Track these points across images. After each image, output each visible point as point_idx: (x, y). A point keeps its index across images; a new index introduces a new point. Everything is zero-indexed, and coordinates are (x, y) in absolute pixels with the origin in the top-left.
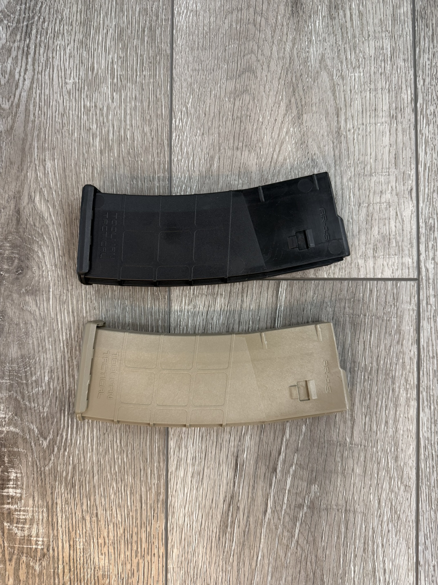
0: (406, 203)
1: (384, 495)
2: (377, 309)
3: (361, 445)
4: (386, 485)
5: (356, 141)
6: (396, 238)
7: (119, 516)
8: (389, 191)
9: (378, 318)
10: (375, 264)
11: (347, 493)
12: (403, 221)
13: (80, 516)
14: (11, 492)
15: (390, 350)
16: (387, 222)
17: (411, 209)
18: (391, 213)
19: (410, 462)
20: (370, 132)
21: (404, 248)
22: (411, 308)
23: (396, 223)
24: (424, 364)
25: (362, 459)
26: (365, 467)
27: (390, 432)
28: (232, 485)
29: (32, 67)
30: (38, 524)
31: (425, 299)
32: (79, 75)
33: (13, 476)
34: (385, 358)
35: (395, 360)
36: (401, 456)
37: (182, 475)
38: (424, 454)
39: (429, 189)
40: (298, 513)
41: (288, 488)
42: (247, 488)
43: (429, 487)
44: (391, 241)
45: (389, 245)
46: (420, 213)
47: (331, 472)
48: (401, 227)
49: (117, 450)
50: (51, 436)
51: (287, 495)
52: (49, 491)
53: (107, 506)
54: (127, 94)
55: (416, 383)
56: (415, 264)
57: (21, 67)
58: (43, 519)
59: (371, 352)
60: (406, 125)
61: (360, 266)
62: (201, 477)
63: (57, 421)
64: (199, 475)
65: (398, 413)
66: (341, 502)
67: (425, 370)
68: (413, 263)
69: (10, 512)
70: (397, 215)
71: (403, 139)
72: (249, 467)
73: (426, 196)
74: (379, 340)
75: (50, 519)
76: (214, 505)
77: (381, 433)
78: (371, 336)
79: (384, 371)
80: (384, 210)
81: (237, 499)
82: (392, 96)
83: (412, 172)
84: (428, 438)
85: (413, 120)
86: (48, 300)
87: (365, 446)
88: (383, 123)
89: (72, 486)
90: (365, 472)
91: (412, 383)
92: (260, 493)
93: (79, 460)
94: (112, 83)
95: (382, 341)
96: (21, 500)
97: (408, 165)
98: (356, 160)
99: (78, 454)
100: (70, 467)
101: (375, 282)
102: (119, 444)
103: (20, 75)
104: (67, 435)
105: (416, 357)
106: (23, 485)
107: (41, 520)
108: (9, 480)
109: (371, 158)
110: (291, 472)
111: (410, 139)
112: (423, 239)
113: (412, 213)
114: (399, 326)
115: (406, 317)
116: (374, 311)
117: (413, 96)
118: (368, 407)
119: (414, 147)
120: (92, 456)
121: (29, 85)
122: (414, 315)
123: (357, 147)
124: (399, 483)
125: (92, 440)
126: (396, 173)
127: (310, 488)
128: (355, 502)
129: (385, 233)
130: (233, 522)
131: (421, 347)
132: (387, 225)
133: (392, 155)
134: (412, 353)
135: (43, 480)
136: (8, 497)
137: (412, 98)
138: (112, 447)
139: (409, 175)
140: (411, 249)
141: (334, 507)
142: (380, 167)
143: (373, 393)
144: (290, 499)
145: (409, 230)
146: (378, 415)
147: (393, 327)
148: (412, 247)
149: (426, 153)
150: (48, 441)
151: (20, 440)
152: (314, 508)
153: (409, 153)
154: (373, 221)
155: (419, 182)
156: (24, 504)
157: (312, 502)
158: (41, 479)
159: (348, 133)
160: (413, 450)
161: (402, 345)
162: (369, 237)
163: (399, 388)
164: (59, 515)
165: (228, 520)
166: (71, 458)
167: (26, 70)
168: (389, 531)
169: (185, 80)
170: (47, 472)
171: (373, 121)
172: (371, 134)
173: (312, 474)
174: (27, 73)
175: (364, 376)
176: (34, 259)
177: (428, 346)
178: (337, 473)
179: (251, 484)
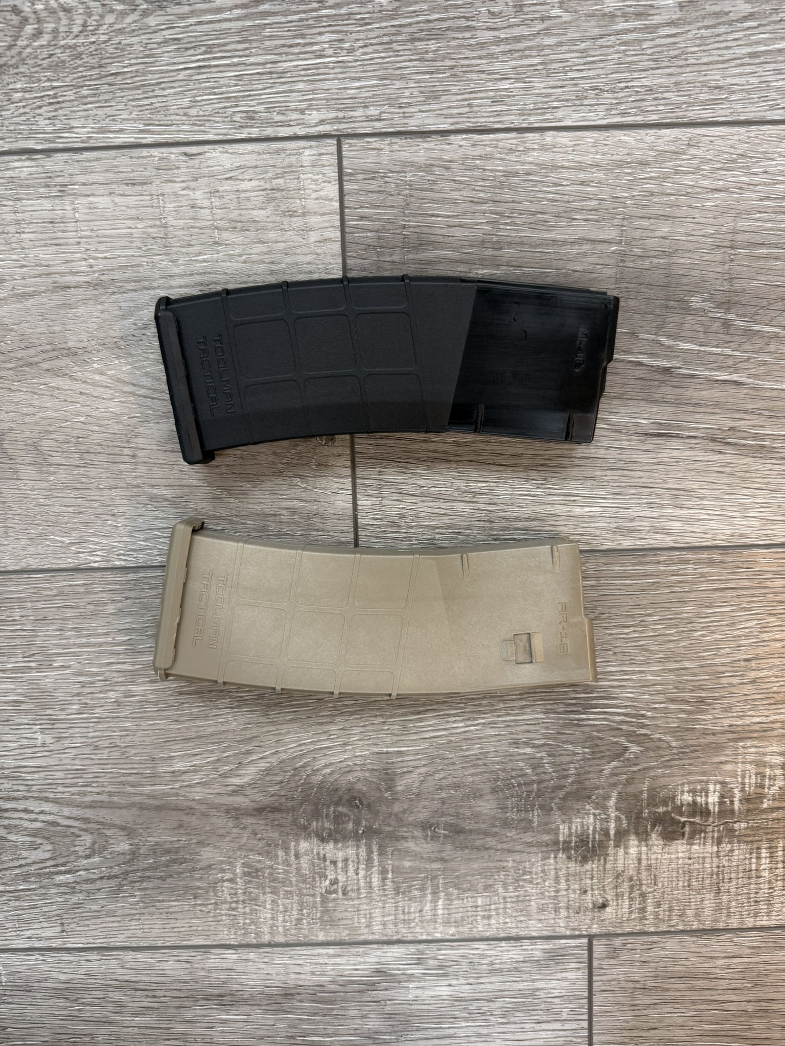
0: (210, 163)
1: (705, 183)
2: (392, 206)
3: (623, 226)
4: (688, 180)
5: (107, 255)
6: (271, 178)
7: (748, 625)
8: (191, 193)
9: (408, 204)
10: (315, 213)
11: (702, 246)
12: (239, 167)
13: (749, 687)
14: (713, 799)
15: (460, 182)
16: (243, 195)
17: (218, 154)
18: (228, 188)
19: (649, 139)
20: (92, 230)
21: (286, 163)
22: (387, 148)
23: (244, 180)
24: (483, 121)
25: (645, 223)
26: (658, 217)
27: (600, 175)
28: (693, 441)
29: (21, 802)
30: (764, 754)
31: (370, 124)
32: (28, 724)
33: (687, 798)
34: (474, 190)
35: (476, 173)
36: (638, 155)
37: (678, 524)
38: (635, 115)
39: (183, 124)
40: (738, 328)
41: (697, 348)
42: (698, 416)
43: (690, 104)
44: (275, 187)
45: (283, 190)
46: (225, 138)
47: (668, 275)
48: (251, 171)
49: (641, 632)
50: (622, 740)
51: (708, 349)
52: (711, 739)
53: (733, 644)
54: (55, 644)
55: (514, 135)
56: (313, 143)
57: (21, 819)
58: (756, 747)
59: (465, 213)
60: (74, 169)
61: (321, 239)
62: (682, 493)
63: (597, 731)
64: (678, 496)
65: (567, 164)
66: (718, 255)
67: (492, 119)
68: (311, 147)
69: (746, 800)
70: (230, 178)
71: (100, 172)
72: (662, 414)
73: (196, 128)
74: (443, 201)
75: (756, 735)
76: (727, 469)
77: (601, 192)
78: (438, 216)
79: (497, 191)
80: (224, 201)
81: (716, 432)
82: (27, 194)
83: (156, 154)
84: (607, 110)
85: (65, 156)
86: (401, 753)
87: (624, 219)
88: (74, 209)
89: (702, 702)
90: (666, 217)
91: (514, 141)
92: (706, 394)
93: (658, 693)
94: (38, 669)
95: (445, 195)
96: (726, 783)
97: (144, 161)
98: (141, 253)
99: (650, 695)
100: (672, 706)
101: (347, 211)
102: (631, 629)
103: (36, 820)
104: (619, 714)
105: (470, 136)
106: (701, 781)
107: (758, 750)
108: (695, 802)
109: (136, 228)
110: (671, 343)
111: (97, 159)
112: (270, 132)
113: (226, 152)
114: (420, 168)
115: (404, 155)
116: (395, 211)
117: (23, 158)
118: (558, 216)
119: (112, 153)
120: (653, 673)
121: (51, 805)
122: (399, 142)
123: (119, 252)
124: (684, 157)
125: (625, 673)
126: (158, 182)
127: (695, 310)
128: (717, 232)
129: (262, 198)
130: (755, 437)
131: (453, 127)
132: (248, 194)
133: (129, 190)
134: (463, 143)
135: (693, 748)
136: (721, 803)
137: (28, 159)
138: (637, 639)
139: (161, 159)
140: (288, 152)
141: (727, 267)
142: (150, 210)
143: (534, 207)
144: (715, 343)
145: (255, 156)
146: (571, 199)
147: (422, 178)
148: (284, 150)
149: (121, 131)
150: (630, 745)
151: (631, 789)
152: (729, 302)
153: (123, 160)
154: (243, 218)
155: (172, 141)
156: (732, 777)
157: (719, 305)
158: (692, 752)
159: (95, 268)
160: (629, 135)
161: (451, 161)
162: (271, 224)
163: (523, 163)
164: (748, 721)
165: (752, 446)
166: (657, 706)
167: (26, 811)
168: (766, 172)
169: (24, 549)
170: (680, 743)
171: (71, 226)
172: (95, 228)
173: (672, 307)
174: (31, 808)
175: (507, 224)
176: (336, 780)
177: (451, 116)
178: (670, 265)
179: (691, 409)
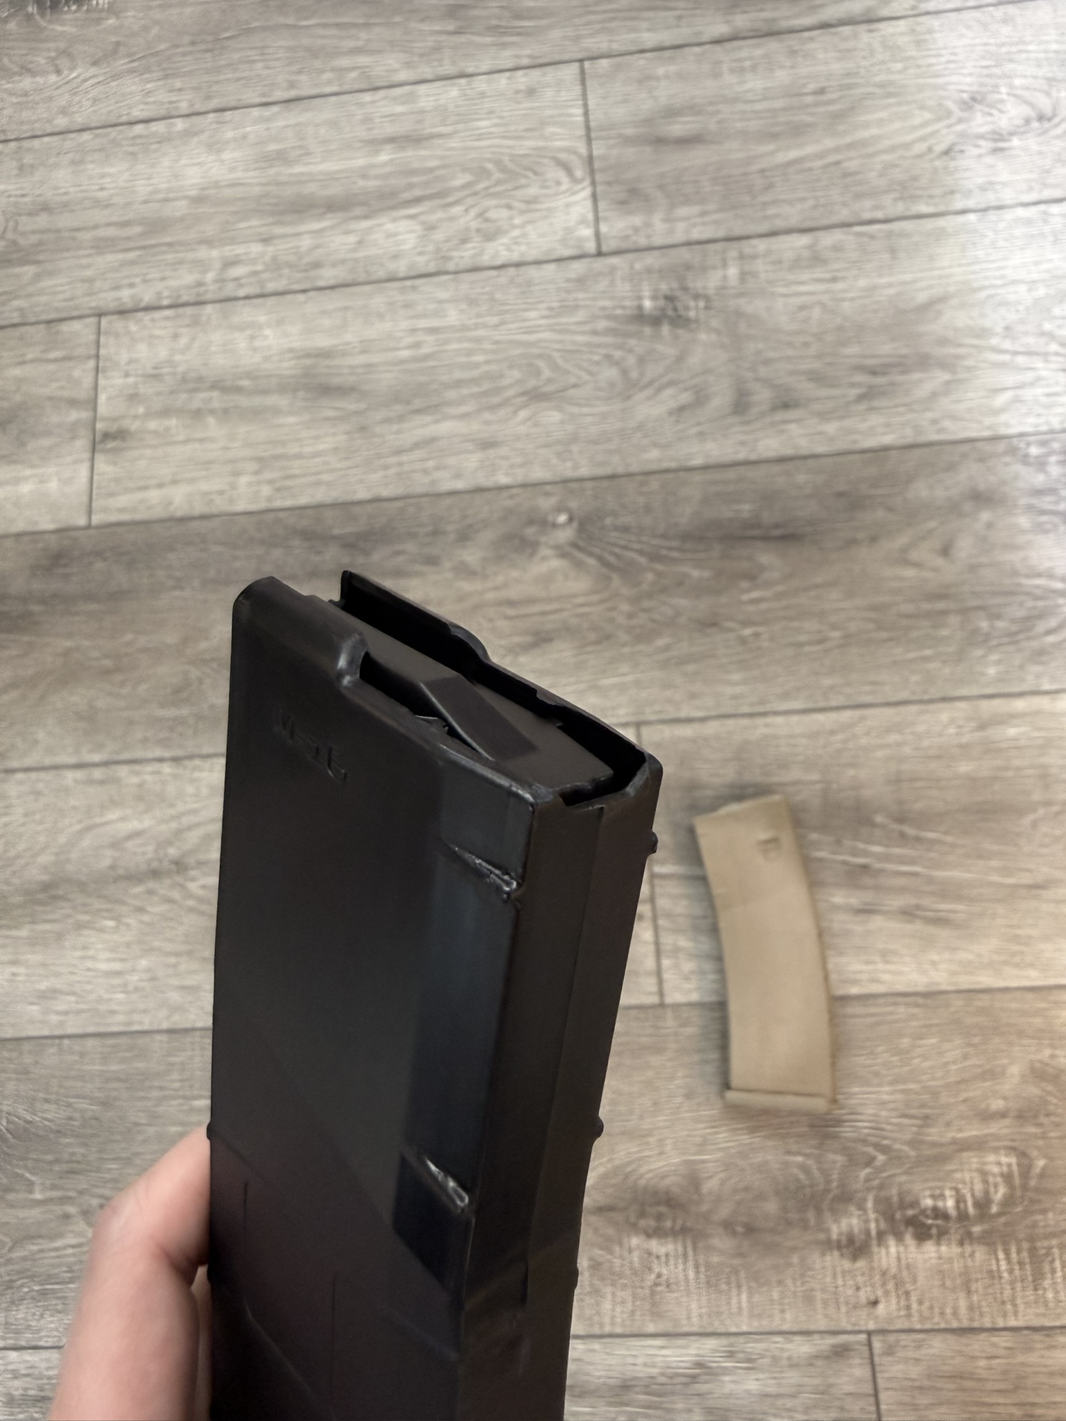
3: (823, 772)
25: (838, 769)
27: (804, 741)
28: (890, 915)
30: (985, 1164)
35: (725, 742)
36: (828, 728)
37: (888, 976)
40: (910, 835)
41: (883, 849)
42: (891, 897)
47: (857, 802)
49: (872, 1060)
50: (871, 1150)
51: (891, 850)
52: (940, 1150)
58: (977, 1157)
62: (888, 952)
63: (851, 1142)
65: (783, 735)
66: (890, 788)
67: (732, 709)
72: (866, 896)
74: (705, 760)
75: (974, 1146)
76: (918, 934)
77: (806, 751)
78: (703, 769)
79: (739, 753)
81: (906, 908)
87: (823, 767)
89: (928, 1117)
92: (894, 882)
93: (893, 1109)
95: (706, 757)
96: (958, 1189)
99: (886, 1111)
100: (904, 1121)
104: (866, 1128)
106: (938, 1187)
107: (979, 1160)
108: (936, 1207)
110: (865, 846)
114: (689, 741)
118: (780, 766)
125: (865, 1093)
127: (879, 824)
128: (887, 773)
138: (870, 1066)
141: (896, 795)
146: (787, 755)
150: (877, 1154)
152: (902, 818)
156: (963, 1184)
157: (895, 820)
158: (926, 1161)
161: (708, 735)
163: (754, 735)
164: (966, 1134)
165: (932, 917)
166: (893, 1120)
170: (916, 1153)
173: (863, 823)
176: (656, 1184)
177: (707, 708)
178: (858, 795)
179: (885, 891)
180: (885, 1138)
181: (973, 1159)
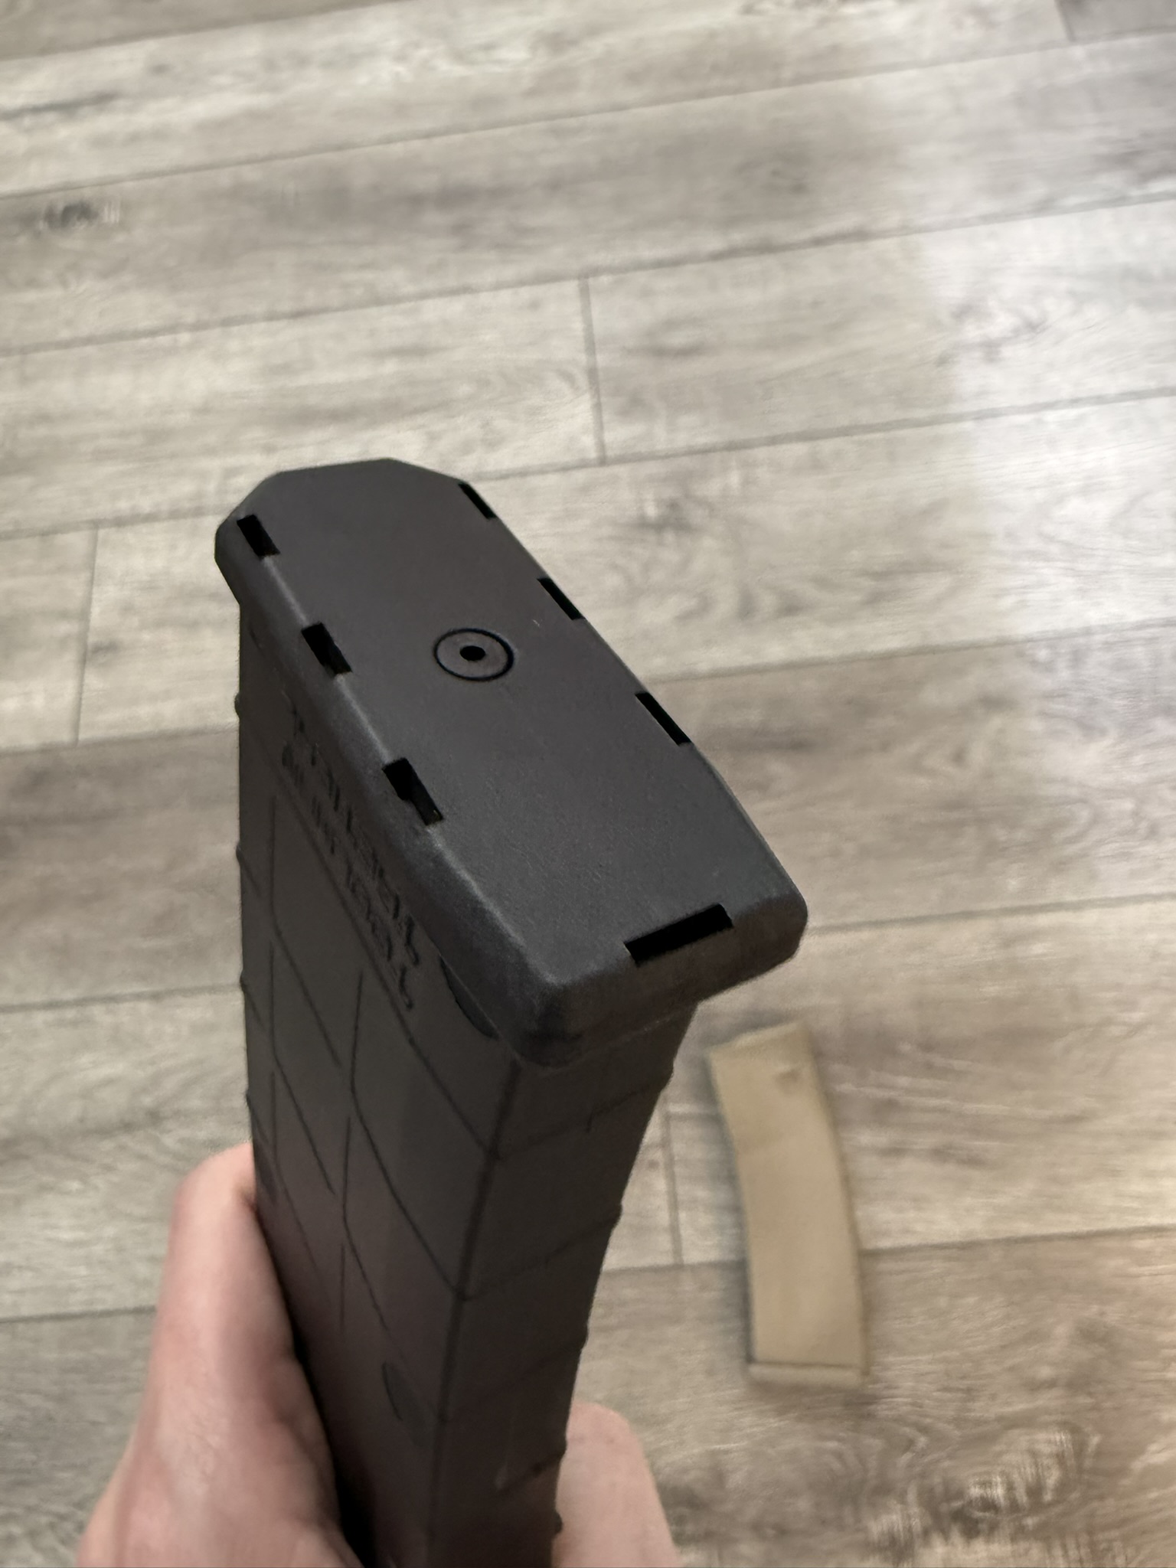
30: (1035, 1443)
58: (1026, 1435)
96: (1009, 1474)
99: (926, 1384)
104: (904, 1404)
106: (984, 1473)
107: (1028, 1438)
108: (982, 1496)
150: (918, 1435)
151: (926, 1483)
156: (1012, 1467)
173: (887, 1053)
180: (926, 1416)
181: (1021, 1438)
